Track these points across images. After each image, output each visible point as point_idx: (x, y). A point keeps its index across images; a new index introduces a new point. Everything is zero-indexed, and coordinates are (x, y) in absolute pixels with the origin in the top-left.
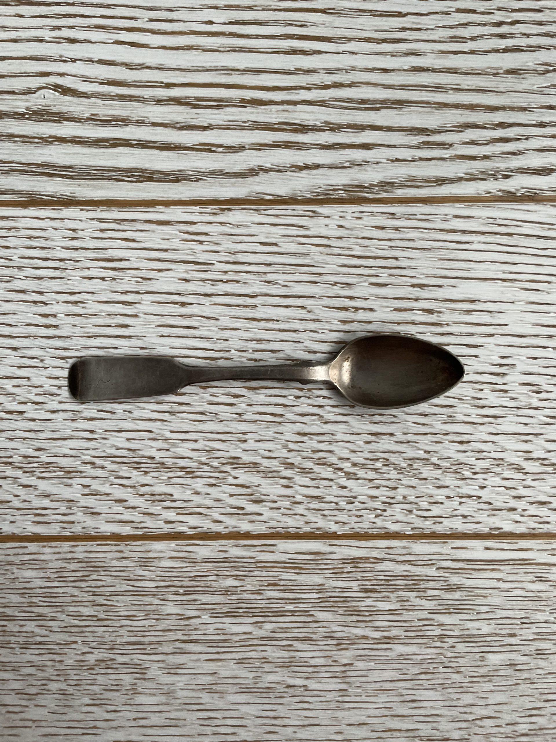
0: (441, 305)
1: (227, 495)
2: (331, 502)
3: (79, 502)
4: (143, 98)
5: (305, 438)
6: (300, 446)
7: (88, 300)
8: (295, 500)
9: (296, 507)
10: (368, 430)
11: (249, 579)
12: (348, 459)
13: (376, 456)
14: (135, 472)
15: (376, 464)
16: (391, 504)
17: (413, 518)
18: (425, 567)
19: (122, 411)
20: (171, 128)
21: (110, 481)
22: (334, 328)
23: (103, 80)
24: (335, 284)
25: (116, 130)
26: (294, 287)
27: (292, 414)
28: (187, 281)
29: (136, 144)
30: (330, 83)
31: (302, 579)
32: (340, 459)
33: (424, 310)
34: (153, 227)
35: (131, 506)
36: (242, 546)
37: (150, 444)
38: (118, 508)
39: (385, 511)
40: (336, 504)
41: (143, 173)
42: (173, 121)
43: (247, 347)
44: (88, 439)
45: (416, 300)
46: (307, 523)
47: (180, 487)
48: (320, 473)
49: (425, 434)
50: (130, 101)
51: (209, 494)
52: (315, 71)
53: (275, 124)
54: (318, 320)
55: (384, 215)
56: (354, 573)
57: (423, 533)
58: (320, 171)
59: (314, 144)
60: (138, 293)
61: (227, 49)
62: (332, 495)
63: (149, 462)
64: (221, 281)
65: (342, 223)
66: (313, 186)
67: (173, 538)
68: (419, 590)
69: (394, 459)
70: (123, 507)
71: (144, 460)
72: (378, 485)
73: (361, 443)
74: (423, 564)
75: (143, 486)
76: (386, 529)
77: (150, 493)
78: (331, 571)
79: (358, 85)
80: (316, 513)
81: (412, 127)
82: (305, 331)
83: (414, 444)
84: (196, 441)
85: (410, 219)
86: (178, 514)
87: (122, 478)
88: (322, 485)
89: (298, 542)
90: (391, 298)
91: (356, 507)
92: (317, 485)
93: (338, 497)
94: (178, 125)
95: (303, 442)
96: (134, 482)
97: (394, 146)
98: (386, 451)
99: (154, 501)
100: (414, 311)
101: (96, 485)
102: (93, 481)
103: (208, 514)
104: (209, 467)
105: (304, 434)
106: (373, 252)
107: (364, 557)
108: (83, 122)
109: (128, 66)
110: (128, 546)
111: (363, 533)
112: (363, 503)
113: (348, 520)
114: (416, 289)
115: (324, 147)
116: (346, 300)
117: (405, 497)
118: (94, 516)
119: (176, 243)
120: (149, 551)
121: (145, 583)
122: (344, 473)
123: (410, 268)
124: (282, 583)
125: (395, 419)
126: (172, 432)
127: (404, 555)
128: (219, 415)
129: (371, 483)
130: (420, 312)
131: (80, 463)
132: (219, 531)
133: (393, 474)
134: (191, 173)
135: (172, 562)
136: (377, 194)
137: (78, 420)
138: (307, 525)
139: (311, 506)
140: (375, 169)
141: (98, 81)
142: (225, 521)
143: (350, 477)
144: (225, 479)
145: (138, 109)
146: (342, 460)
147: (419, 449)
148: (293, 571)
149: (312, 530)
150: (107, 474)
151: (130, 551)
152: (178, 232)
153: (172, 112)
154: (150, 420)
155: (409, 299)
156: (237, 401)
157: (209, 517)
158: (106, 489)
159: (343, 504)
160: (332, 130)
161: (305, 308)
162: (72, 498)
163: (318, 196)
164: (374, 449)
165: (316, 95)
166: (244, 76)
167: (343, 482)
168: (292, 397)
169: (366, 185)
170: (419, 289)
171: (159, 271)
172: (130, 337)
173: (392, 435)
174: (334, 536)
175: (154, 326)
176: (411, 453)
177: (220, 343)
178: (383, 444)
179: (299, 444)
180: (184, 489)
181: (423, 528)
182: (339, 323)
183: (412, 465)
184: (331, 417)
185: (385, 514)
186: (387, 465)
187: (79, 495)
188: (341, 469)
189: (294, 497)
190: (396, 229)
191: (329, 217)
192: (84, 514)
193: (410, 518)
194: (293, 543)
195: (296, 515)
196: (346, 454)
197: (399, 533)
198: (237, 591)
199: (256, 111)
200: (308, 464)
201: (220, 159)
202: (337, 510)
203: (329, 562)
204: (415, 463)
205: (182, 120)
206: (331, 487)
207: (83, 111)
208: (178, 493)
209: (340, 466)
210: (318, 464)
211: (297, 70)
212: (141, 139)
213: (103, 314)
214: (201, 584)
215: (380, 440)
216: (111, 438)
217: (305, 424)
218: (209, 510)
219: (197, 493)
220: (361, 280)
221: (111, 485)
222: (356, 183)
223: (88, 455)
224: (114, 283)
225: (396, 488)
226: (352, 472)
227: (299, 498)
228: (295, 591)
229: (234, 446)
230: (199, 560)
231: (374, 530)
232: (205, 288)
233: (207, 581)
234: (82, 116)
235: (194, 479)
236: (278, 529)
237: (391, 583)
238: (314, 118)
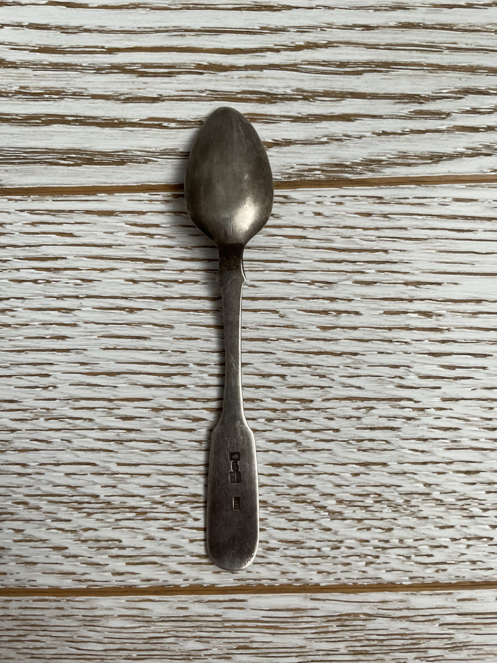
0: (440, 306)
1: (186, 541)
2: (313, 548)
3: (10, 549)
4: (81, 66)
5: (280, 471)
6: (274, 480)
7: (18, 307)
8: (268, 545)
9: (270, 555)
10: (355, 460)
11: (214, 642)
12: (332, 495)
13: (366, 491)
14: (76, 514)
15: (366, 501)
16: (384, 548)
17: (411, 565)
18: (426, 623)
19: (59, 440)
20: (114, 101)
21: (47, 525)
22: (312, 335)
23: (35, 47)
24: (313, 283)
25: (49, 105)
26: (263, 288)
27: (264, 441)
28: (135, 282)
29: (74, 121)
30: (302, 44)
31: (279, 641)
32: (323, 495)
33: (420, 313)
34: (95, 218)
35: (72, 555)
36: (206, 602)
37: (93, 480)
38: (56, 557)
39: (377, 557)
40: (319, 549)
41: (82, 154)
42: (116, 92)
43: (208, 360)
44: (20, 474)
45: (411, 301)
46: (283, 573)
47: (130, 531)
48: (298, 513)
49: (425, 463)
50: (66, 70)
51: (165, 540)
52: (284, 30)
53: (238, 93)
54: (293, 327)
55: (370, 200)
56: (341, 633)
57: (423, 583)
58: (293, 148)
59: (284, 117)
60: (77, 297)
61: (180, 6)
62: (314, 539)
63: (93, 501)
64: (176, 281)
65: (319, 209)
66: (284, 166)
67: (123, 592)
68: (418, 650)
69: (387, 494)
70: (63, 556)
71: (86, 499)
72: (369, 526)
73: (348, 475)
74: (424, 619)
75: (86, 530)
76: (379, 580)
77: (94, 538)
78: (314, 631)
79: (335, 44)
80: (294, 562)
81: (402, 94)
82: (277, 340)
83: (411, 475)
84: (148, 475)
85: (401, 203)
86: (128, 564)
87: (61, 520)
88: (301, 527)
89: (273, 596)
90: (380, 299)
91: (342, 553)
92: (295, 528)
93: (320, 541)
94: (122, 97)
95: (277, 475)
96: (75, 525)
97: (381, 117)
98: (378, 484)
99: (99, 548)
100: (409, 314)
101: (30, 530)
102: (27, 524)
103: (163, 563)
104: (164, 507)
105: (279, 465)
106: (357, 244)
107: (353, 614)
108: (10, 97)
109: (63, 29)
110: (70, 603)
111: (351, 584)
112: (351, 548)
113: (333, 569)
114: (410, 287)
115: (296, 119)
116: (326, 302)
117: (401, 541)
118: (28, 566)
119: (122, 237)
120: (94, 608)
121: (91, 645)
122: (328, 511)
123: (402, 262)
124: (254, 645)
125: (389, 445)
126: (119, 464)
127: (400, 609)
128: (176, 443)
129: (361, 524)
130: (416, 315)
131: (10, 503)
132: (177, 584)
133: (387, 512)
134: (139, 153)
135: (122, 621)
136: (361, 174)
137: (8, 452)
138: (283, 575)
139: (289, 552)
140: (358, 145)
141: (28, 48)
142: (184, 572)
143: (334, 516)
144: (184, 521)
145: (75, 79)
146: (325, 497)
147: (418, 482)
148: (267, 631)
149: (289, 582)
150: (42, 517)
151: (72, 608)
152: (123, 224)
153: (115, 82)
154: (93, 450)
155: (402, 300)
156: (197, 425)
157: (165, 568)
158: (42, 534)
159: (326, 550)
160: (305, 98)
161: (277, 312)
163: (290, 177)
164: (364, 483)
165: (286, 58)
166: (200, 38)
167: (327, 523)
168: (263, 420)
169: (348, 163)
170: (413, 288)
171: (102, 270)
172: (68, 350)
173: (384, 464)
174: (317, 588)
175: (96, 337)
176: (408, 487)
177: (176, 356)
178: (374, 476)
179: (273, 477)
180: (134, 534)
181: (423, 578)
182: (318, 330)
183: (409, 501)
184: (311, 444)
185: (378, 561)
186: (380, 502)
187: (11, 541)
188: (323, 508)
189: (267, 542)
190: (385, 216)
191: (303, 203)
192: (17, 564)
193: (408, 566)
194: (267, 597)
195: (270, 563)
196: (330, 489)
197: (395, 584)
198: (201, 656)
199: (214, 78)
200: (284, 502)
201: (173, 136)
202: (320, 557)
203: (310, 619)
204: (413, 498)
205: (126, 91)
206: (311, 529)
207: (10, 84)
208: (127, 538)
209: (323, 503)
210: (297, 502)
211: (262, 28)
212: (79, 115)
213: (36, 323)
214: (158, 647)
215: (371, 471)
216: (47, 473)
217: (280, 452)
218: (165, 559)
219: (151, 539)
220: (344, 277)
221: (47, 529)
222: (335, 161)
223: (19, 493)
224: (48, 286)
225: (390, 530)
226: (338, 510)
227: (273, 543)
228: (270, 655)
229: (194, 481)
230: (154, 618)
231: (364, 580)
232: (158, 290)
233: (165, 643)
234: (9, 89)
235: (147, 522)
236: (248, 582)
237: (385, 643)
238: (284, 84)
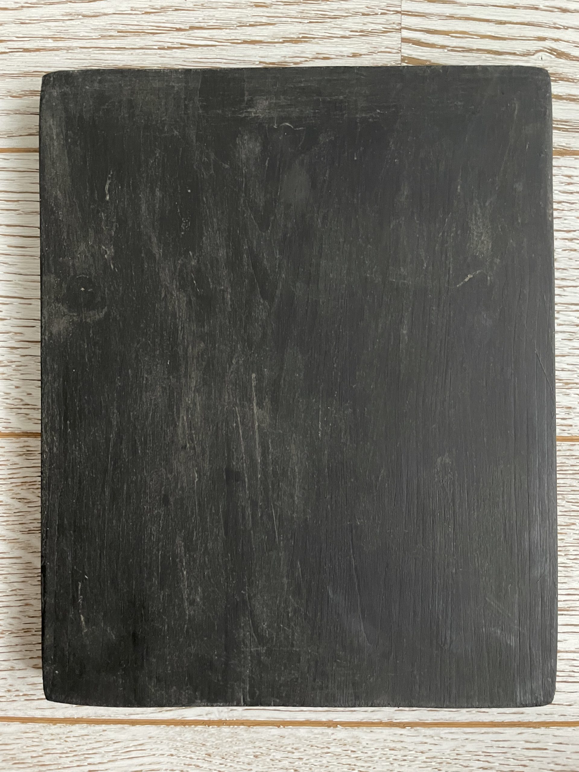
162: (570, 406)
